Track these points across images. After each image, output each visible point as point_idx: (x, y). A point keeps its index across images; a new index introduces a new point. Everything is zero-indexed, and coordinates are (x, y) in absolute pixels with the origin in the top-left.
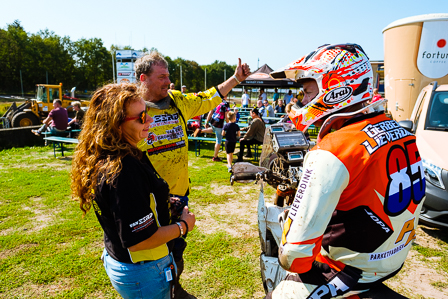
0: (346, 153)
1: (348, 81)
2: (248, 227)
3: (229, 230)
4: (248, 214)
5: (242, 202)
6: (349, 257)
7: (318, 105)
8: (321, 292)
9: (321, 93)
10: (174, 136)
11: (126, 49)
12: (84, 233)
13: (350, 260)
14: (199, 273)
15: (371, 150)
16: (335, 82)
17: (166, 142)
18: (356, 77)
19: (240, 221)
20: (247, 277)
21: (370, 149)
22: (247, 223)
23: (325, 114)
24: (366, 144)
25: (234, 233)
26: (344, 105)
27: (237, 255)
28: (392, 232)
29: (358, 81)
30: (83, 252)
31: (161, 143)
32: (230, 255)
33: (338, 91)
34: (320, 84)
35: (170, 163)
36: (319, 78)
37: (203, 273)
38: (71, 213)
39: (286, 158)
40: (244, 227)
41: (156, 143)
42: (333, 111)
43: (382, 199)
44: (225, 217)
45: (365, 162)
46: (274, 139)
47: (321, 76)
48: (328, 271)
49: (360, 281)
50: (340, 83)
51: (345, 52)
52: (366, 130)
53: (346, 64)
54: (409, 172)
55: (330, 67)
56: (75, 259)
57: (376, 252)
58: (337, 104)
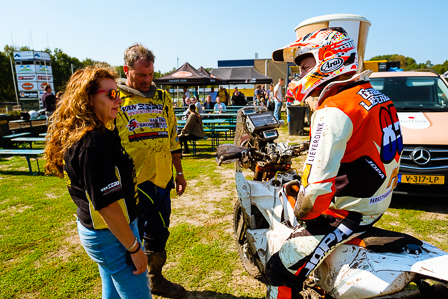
0: (350, 108)
1: (340, 54)
2: (207, 216)
3: (189, 221)
4: (204, 204)
5: (193, 194)
6: (352, 204)
7: (316, 74)
8: (329, 239)
9: (318, 64)
10: (157, 125)
11: (24, 49)
12: (33, 245)
13: (354, 206)
14: (174, 264)
15: (368, 108)
16: (330, 55)
17: (148, 129)
18: (346, 50)
19: (198, 212)
20: (221, 259)
21: (366, 107)
22: (205, 212)
23: (322, 82)
24: (363, 104)
25: (195, 223)
26: (338, 73)
27: (204, 242)
28: (385, 177)
29: (348, 54)
30: (38, 265)
31: (142, 130)
32: (199, 243)
33: (332, 61)
34: (316, 57)
35: (150, 151)
36: (315, 53)
37: (178, 263)
38: (8, 228)
39: (262, 136)
40: (203, 217)
41: (137, 130)
42: (329, 78)
43: (379, 149)
44: (181, 210)
45: (364, 117)
46: (248, 120)
47: (317, 50)
48: (334, 220)
49: (361, 224)
50: (334, 56)
51: (335, 32)
52: (360, 93)
53: (337, 40)
54: (393, 128)
55: (325, 43)
56: (33, 272)
57: (374, 197)
58: (332, 73)
